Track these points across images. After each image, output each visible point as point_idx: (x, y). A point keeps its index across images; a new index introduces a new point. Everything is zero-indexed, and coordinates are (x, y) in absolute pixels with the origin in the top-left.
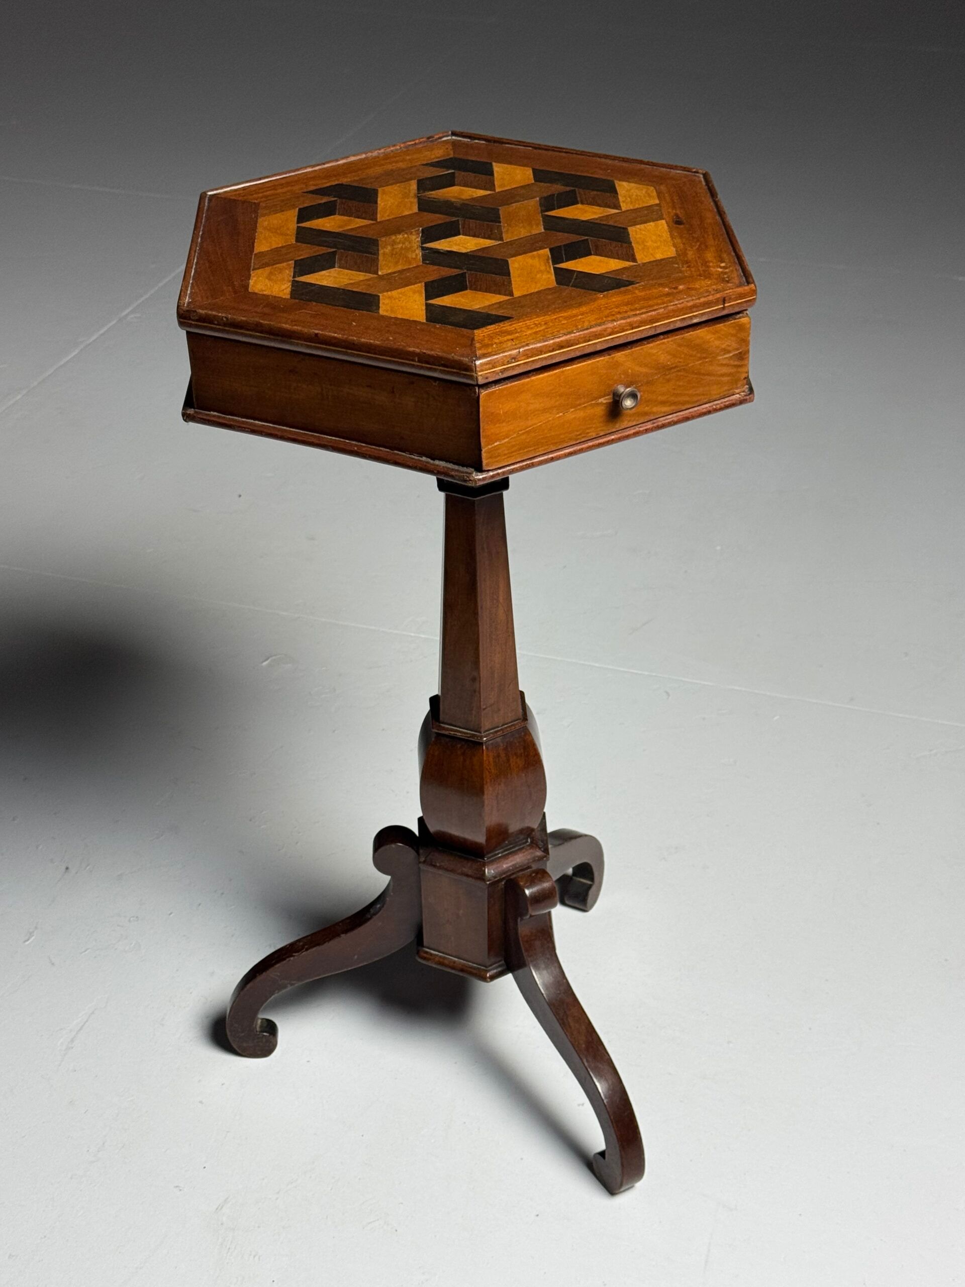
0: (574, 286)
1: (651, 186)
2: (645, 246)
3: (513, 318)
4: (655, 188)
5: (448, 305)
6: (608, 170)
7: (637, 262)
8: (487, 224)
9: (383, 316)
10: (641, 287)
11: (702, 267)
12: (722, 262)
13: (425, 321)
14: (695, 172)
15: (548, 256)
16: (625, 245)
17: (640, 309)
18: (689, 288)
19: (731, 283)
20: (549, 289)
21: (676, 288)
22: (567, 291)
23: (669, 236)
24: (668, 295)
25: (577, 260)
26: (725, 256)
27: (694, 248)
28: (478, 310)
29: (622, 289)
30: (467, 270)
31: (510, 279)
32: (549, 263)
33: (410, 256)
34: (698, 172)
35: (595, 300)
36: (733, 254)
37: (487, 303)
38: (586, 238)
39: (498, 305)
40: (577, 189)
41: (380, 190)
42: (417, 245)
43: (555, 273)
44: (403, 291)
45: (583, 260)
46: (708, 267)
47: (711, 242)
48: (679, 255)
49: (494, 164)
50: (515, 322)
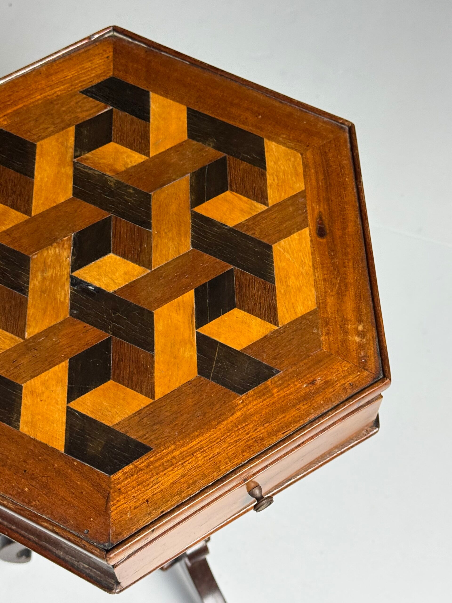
0: (216, 379)
1: (298, 151)
2: (288, 286)
3: (151, 449)
4: (302, 154)
5: (90, 415)
6: (259, 114)
7: (278, 326)
8: (138, 229)
9: (23, 436)
10: (280, 382)
11: (340, 334)
12: (360, 321)
13: (62, 450)
14: (341, 123)
15: (193, 308)
16: (268, 285)
17: (275, 433)
18: (326, 382)
19: (367, 370)
20: (189, 383)
21: (313, 382)
22: (208, 389)
23: (311, 264)
24: (306, 398)
25: (220, 317)
26: (363, 306)
27: (335, 290)
28: (117, 428)
29: (262, 386)
30: (113, 334)
31: (153, 357)
32: (192, 321)
33: (58, 296)
34: (344, 124)
35: (232, 410)
36: (371, 303)
37: (129, 412)
38: (232, 267)
39: (137, 418)
40: (227, 156)
41: (38, 144)
42: (67, 273)
43: (197, 346)
44: (47, 378)
45: (225, 317)
46: (346, 332)
47: (351, 278)
48: (318, 304)
49: (152, 94)
50: (152, 459)
